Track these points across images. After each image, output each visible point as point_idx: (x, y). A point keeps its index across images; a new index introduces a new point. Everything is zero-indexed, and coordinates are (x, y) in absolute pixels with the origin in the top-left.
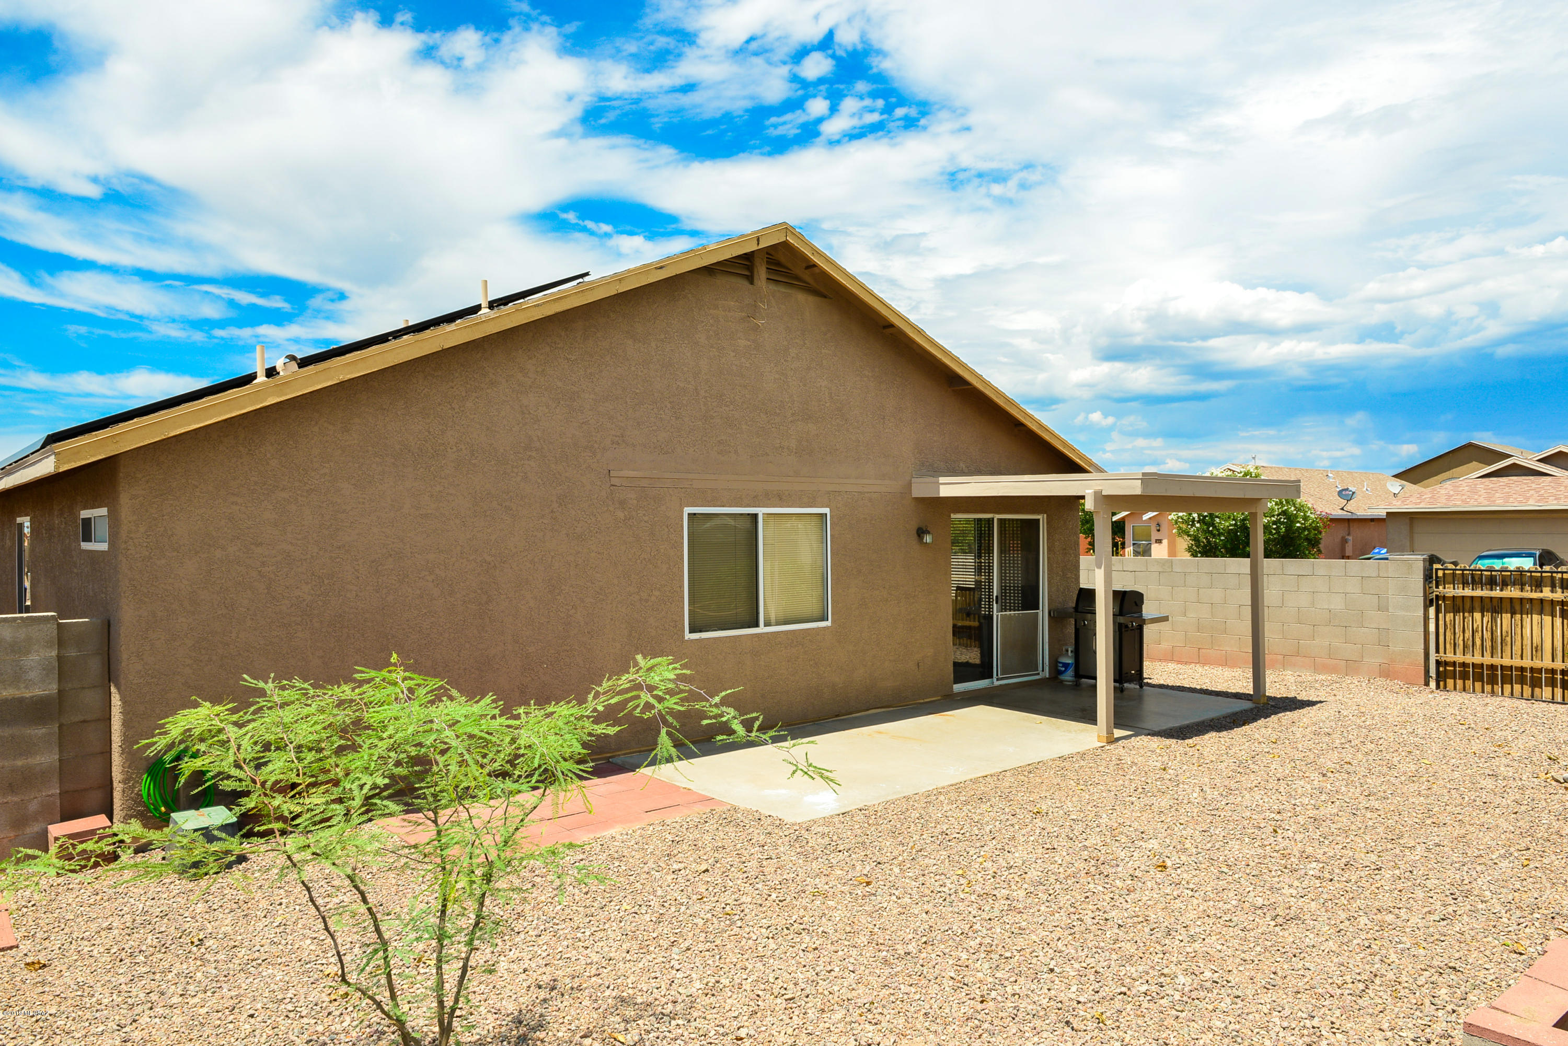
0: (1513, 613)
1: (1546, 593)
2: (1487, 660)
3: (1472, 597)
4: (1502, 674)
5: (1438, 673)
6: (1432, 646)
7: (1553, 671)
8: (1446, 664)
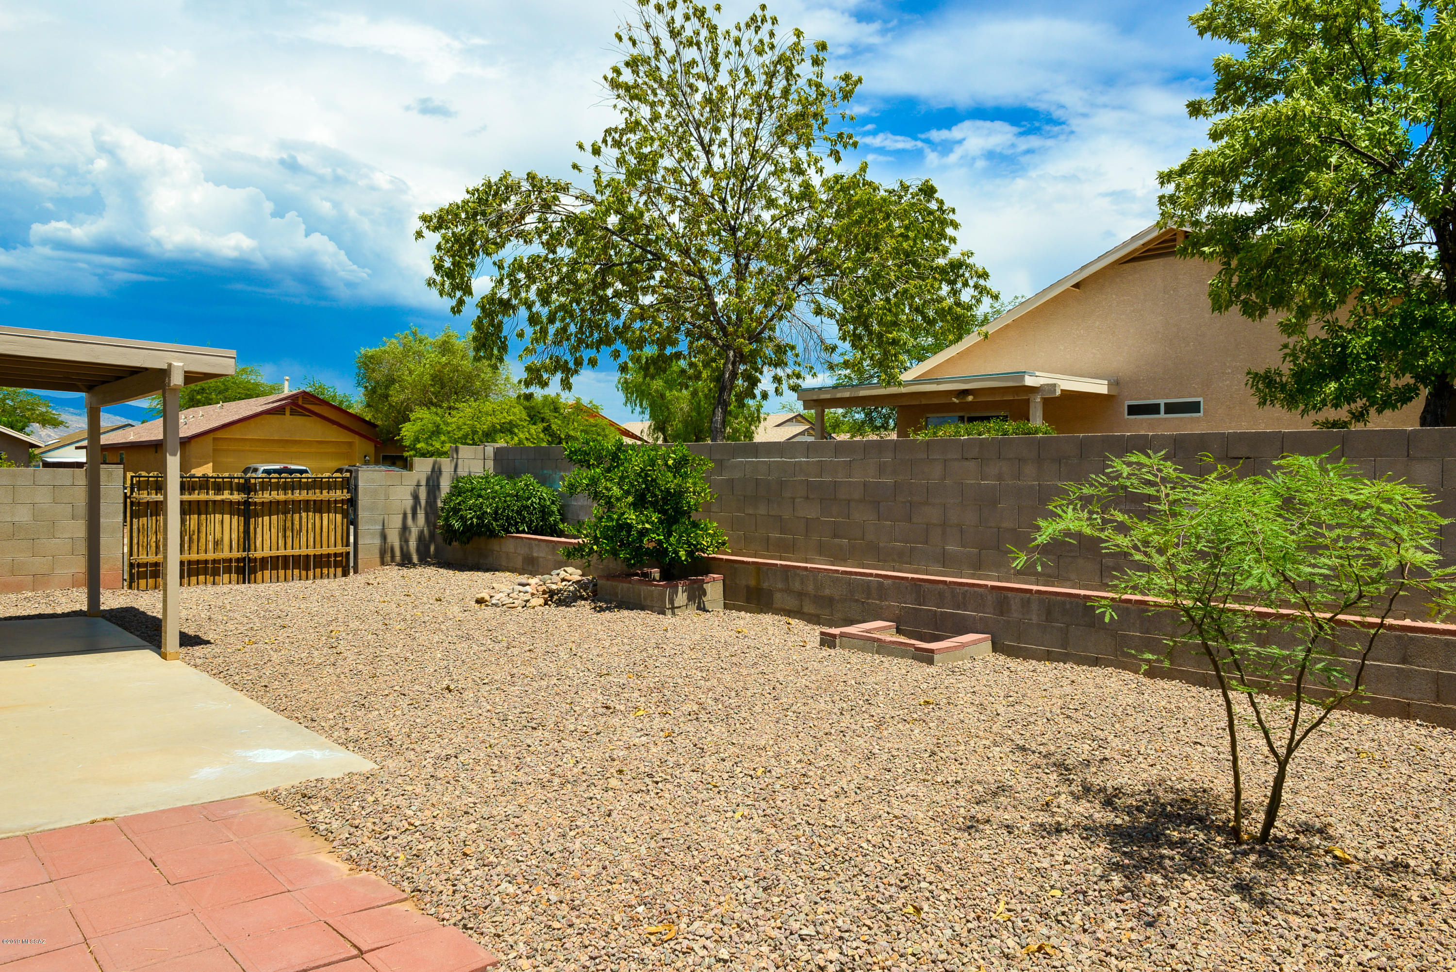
0: (199, 514)
1: (226, 496)
4: (188, 568)
5: (131, 575)
6: (126, 550)
7: (230, 560)
8: (139, 565)
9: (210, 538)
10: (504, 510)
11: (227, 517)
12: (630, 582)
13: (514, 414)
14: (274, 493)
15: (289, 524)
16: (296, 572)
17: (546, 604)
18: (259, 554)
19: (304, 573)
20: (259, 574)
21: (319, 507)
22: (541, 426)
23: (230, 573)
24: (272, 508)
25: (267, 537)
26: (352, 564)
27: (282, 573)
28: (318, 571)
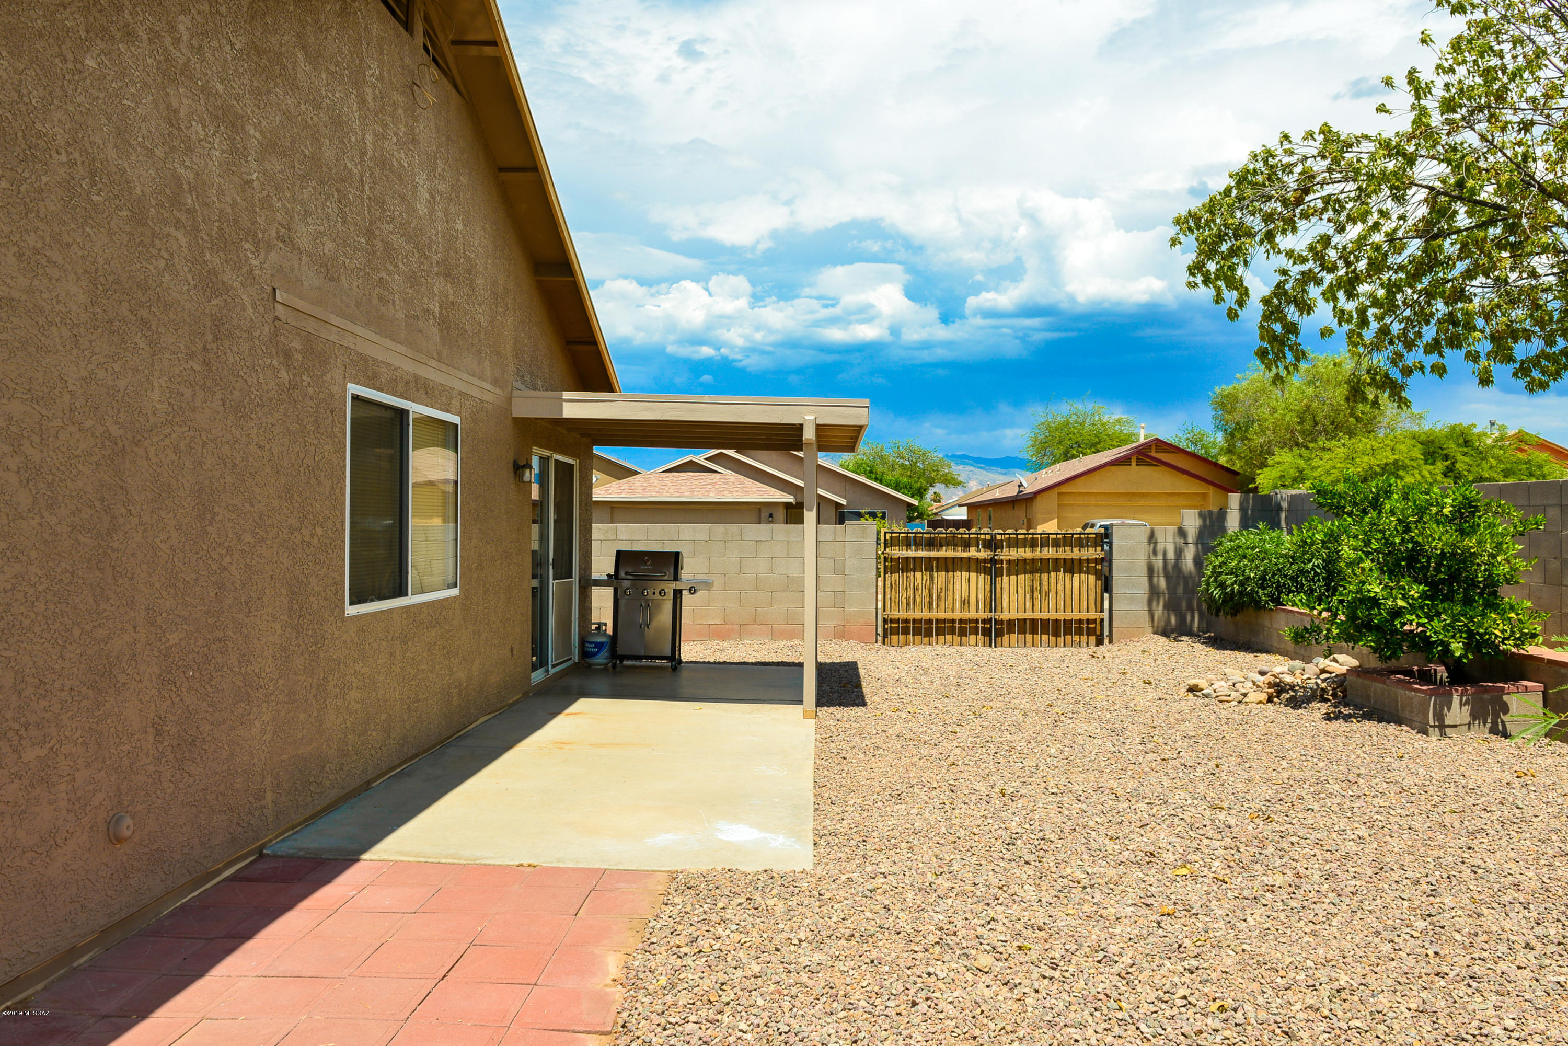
0: (947, 571)
1: (973, 553)
2: (926, 615)
3: (914, 558)
4: (937, 627)
5: (885, 630)
6: (880, 605)
7: (977, 621)
8: (892, 621)
9: (957, 596)
10: (1274, 575)
11: (973, 575)
12: (1384, 683)
13: (1400, 452)
14: (1021, 550)
15: (1037, 584)
16: (1045, 637)
17: (1270, 700)
18: (1005, 616)
19: (1052, 639)
20: (1006, 637)
21: (1071, 567)
22: (1440, 466)
23: (977, 634)
24: (1018, 567)
25: (1014, 597)
26: (1106, 632)
27: (1029, 637)
28: (1068, 637)
